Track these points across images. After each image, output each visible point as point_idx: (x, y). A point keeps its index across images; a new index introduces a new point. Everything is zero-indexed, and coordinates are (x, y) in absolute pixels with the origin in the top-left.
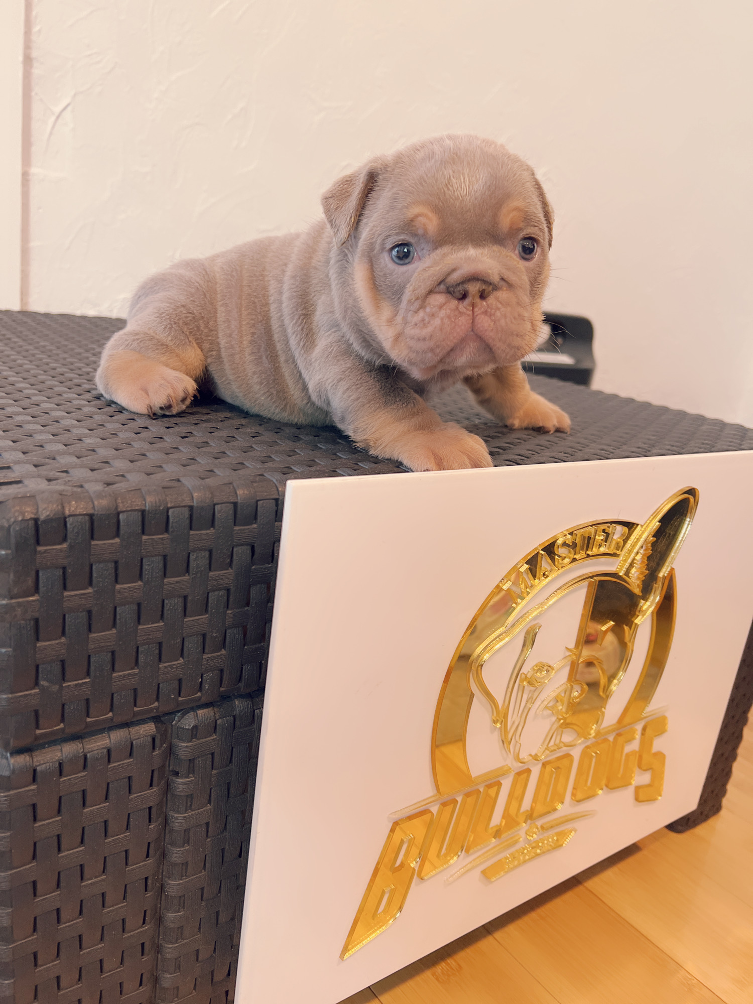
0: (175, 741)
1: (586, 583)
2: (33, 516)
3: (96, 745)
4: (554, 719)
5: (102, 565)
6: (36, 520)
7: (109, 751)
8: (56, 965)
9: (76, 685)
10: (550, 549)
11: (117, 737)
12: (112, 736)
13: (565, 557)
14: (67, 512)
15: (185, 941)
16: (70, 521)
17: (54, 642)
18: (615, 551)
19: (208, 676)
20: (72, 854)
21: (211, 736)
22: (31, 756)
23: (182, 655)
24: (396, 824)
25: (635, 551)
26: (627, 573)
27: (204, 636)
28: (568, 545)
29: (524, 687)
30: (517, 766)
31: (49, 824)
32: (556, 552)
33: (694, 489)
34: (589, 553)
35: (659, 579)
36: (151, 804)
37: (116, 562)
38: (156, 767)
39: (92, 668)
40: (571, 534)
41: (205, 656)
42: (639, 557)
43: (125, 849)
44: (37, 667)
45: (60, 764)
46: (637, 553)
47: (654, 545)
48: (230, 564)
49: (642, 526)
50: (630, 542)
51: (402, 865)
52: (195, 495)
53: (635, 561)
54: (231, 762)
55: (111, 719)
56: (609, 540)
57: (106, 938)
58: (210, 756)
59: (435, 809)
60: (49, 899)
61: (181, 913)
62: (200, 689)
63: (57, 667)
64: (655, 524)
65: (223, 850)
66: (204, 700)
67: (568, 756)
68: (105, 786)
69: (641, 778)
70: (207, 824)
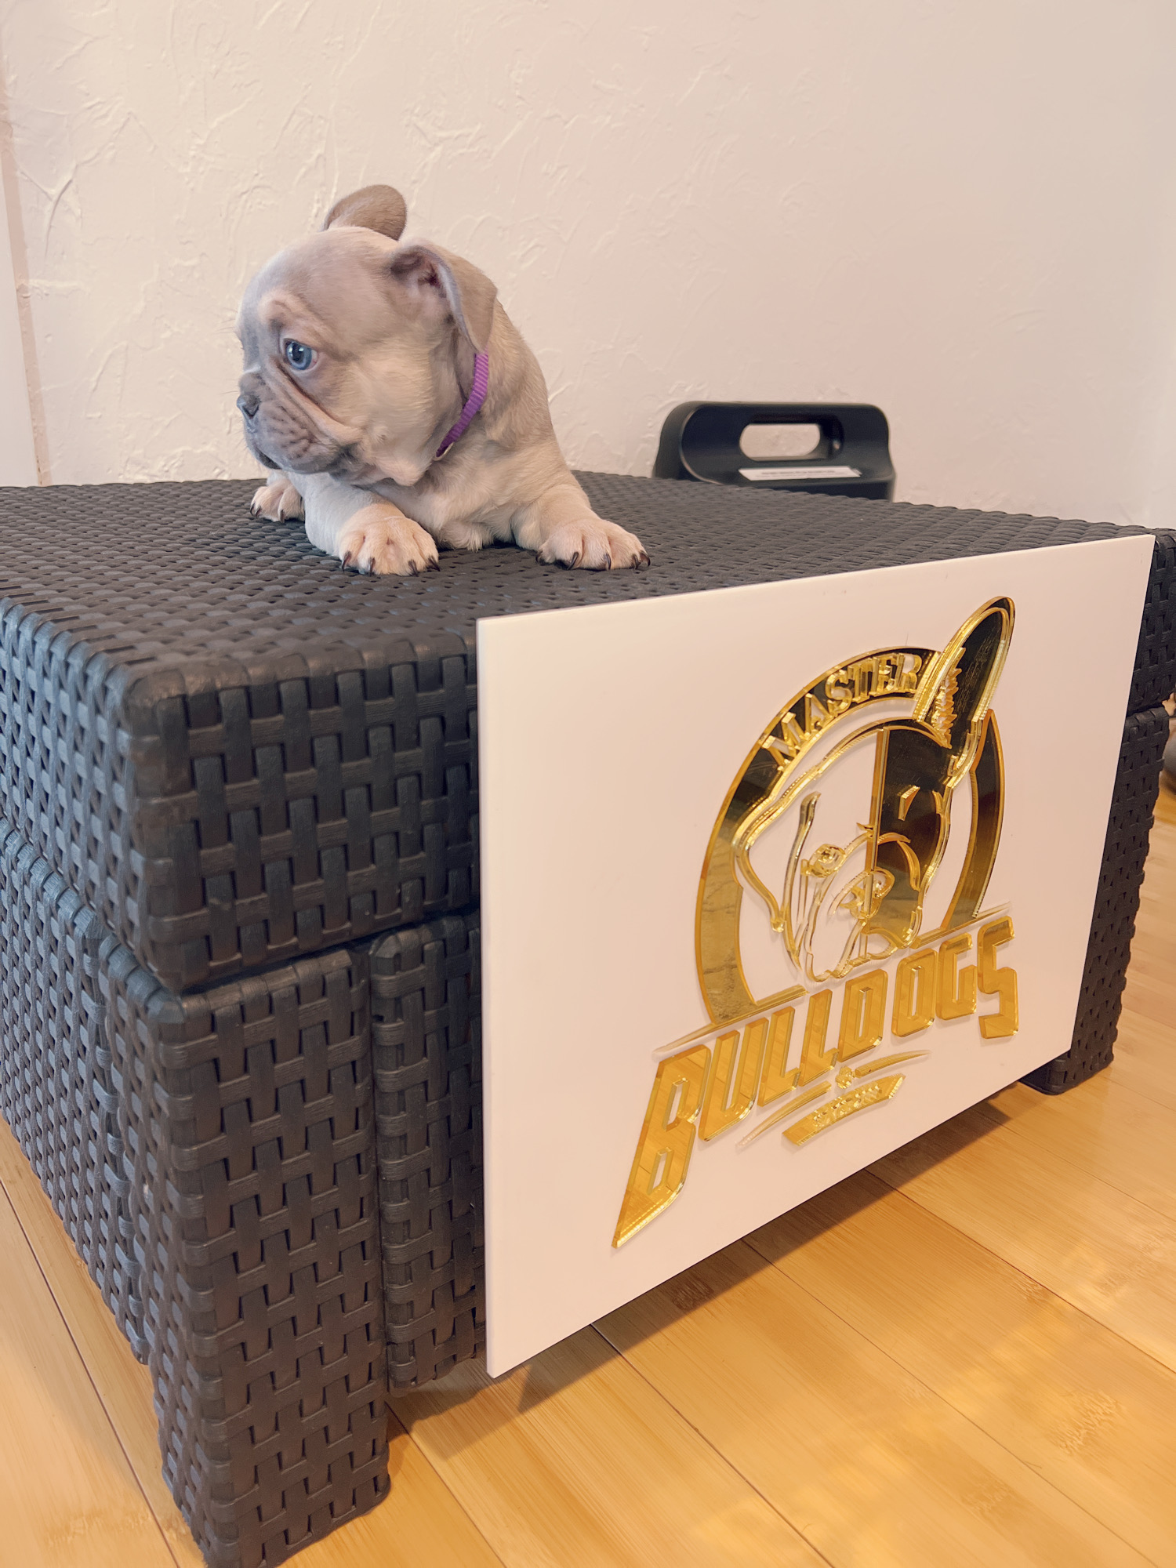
0: (375, 976)
1: (874, 734)
2: (180, 693)
3: (283, 981)
4: (854, 922)
5: (266, 749)
6: (184, 697)
7: (298, 989)
8: (261, 1270)
9: (252, 903)
10: (819, 690)
11: (304, 970)
12: (300, 971)
13: (841, 701)
14: (219, 685)
15: (415, 1240)
16: (223, 696)
17: (220, 849)
18: (907, 690)
19: (407, 886)
20: (267, 1124)
21: (418, 966)
22: (205, 999)
23: (373, 861)
24: (662, 1064)
25: (934, 688)
26: (928, 719)
27: (397, 834)
28: (843, 685)
29: (807, 877)
30: (812, 987)
31: (236, 1085)
32: (828, 695)
33: (1006, 599)
34: (872, 693)
35: (973, 725)
36: (355, 1057)
37: (282, 745)
38: (355, 1009)
39: (268, 880)
40: (845, 668)
41: (401, 861)
42: (941, 696)
43: (327, 1117)
44: (203, 881)
45: (242, 1007)
46: (939, 691)
47: (959, 678)
48: (418, 743)
49: (939, 653)
50: (925, 676)
51: (677, 1121)
52: (366, 656)
53: (937, 702)
54: (446, 1000)
55: (296, 947)
56: (897, 675)
57: (318, 1234)
58: (419, 993)
59: (711, 1045)
60: (245, 1183)
61: (405, 1203)
62: (399, 905)
63: (226, 880)
64: (958, 651)
65: (448, 1118)
66: (405, 918)
67: (880, 973)
68: (297, 1034)
69: (987, 1006)
70: (425, 1083)
